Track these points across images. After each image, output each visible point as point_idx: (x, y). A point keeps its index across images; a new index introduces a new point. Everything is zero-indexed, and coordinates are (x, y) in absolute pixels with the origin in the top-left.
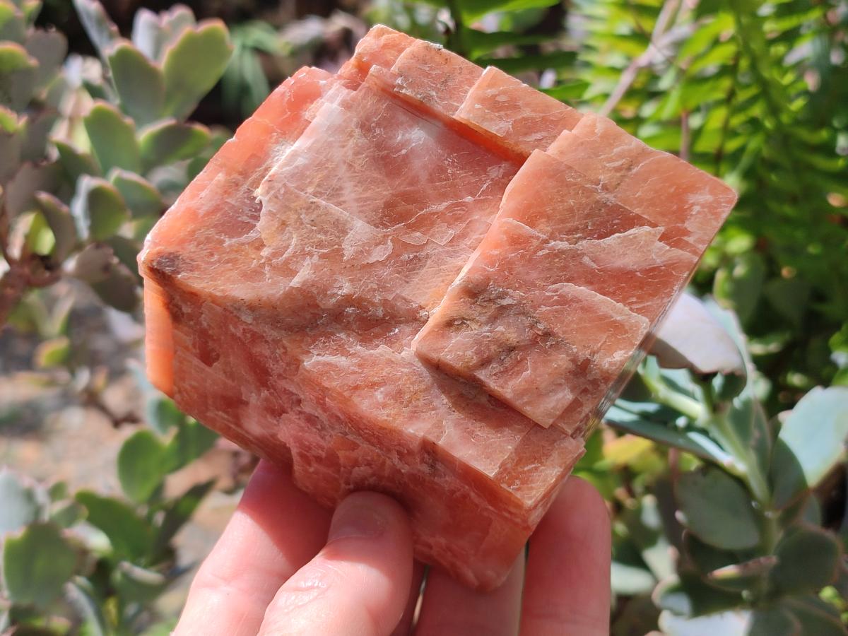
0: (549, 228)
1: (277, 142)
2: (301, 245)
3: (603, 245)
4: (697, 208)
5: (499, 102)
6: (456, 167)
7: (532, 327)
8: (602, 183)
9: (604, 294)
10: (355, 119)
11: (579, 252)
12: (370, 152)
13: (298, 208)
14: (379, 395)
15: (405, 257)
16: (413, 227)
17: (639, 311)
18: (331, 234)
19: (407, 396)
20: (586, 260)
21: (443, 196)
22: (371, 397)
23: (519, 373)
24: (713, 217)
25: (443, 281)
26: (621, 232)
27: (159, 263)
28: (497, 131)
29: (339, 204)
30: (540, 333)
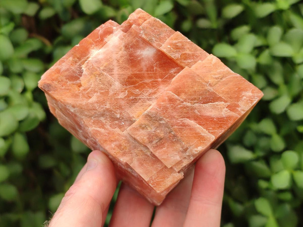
0: (185, 97)
1: (93, 48)
2: (95, 88)
3: (204, 106)
4: (244, 97)
5: (178, 46)
6: (158, 67)
7: (170, 133)
8: (209, 83)
9: (200, 125)
10: (123, 44)
11: (194, 108)
12: (127, 57)
13: (96, 74)
14: (113, 145)
15: (131, 98)
16: (137, 87)
17: (212, 133)
18: (106, 86)
19: (122, 147)
20: (196, 111)
21: (150, 77)
22: (110, 145)
23: (162, 148)
24: (250, 102)
25: (143, 109)
26: (212, 103)
27: (44, 86)
28: (174, 57)
29: (111, 75)
30: (172, 135)
